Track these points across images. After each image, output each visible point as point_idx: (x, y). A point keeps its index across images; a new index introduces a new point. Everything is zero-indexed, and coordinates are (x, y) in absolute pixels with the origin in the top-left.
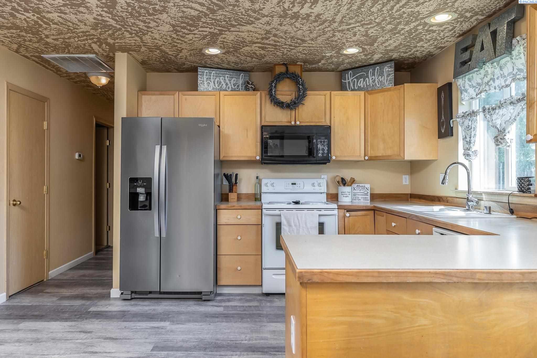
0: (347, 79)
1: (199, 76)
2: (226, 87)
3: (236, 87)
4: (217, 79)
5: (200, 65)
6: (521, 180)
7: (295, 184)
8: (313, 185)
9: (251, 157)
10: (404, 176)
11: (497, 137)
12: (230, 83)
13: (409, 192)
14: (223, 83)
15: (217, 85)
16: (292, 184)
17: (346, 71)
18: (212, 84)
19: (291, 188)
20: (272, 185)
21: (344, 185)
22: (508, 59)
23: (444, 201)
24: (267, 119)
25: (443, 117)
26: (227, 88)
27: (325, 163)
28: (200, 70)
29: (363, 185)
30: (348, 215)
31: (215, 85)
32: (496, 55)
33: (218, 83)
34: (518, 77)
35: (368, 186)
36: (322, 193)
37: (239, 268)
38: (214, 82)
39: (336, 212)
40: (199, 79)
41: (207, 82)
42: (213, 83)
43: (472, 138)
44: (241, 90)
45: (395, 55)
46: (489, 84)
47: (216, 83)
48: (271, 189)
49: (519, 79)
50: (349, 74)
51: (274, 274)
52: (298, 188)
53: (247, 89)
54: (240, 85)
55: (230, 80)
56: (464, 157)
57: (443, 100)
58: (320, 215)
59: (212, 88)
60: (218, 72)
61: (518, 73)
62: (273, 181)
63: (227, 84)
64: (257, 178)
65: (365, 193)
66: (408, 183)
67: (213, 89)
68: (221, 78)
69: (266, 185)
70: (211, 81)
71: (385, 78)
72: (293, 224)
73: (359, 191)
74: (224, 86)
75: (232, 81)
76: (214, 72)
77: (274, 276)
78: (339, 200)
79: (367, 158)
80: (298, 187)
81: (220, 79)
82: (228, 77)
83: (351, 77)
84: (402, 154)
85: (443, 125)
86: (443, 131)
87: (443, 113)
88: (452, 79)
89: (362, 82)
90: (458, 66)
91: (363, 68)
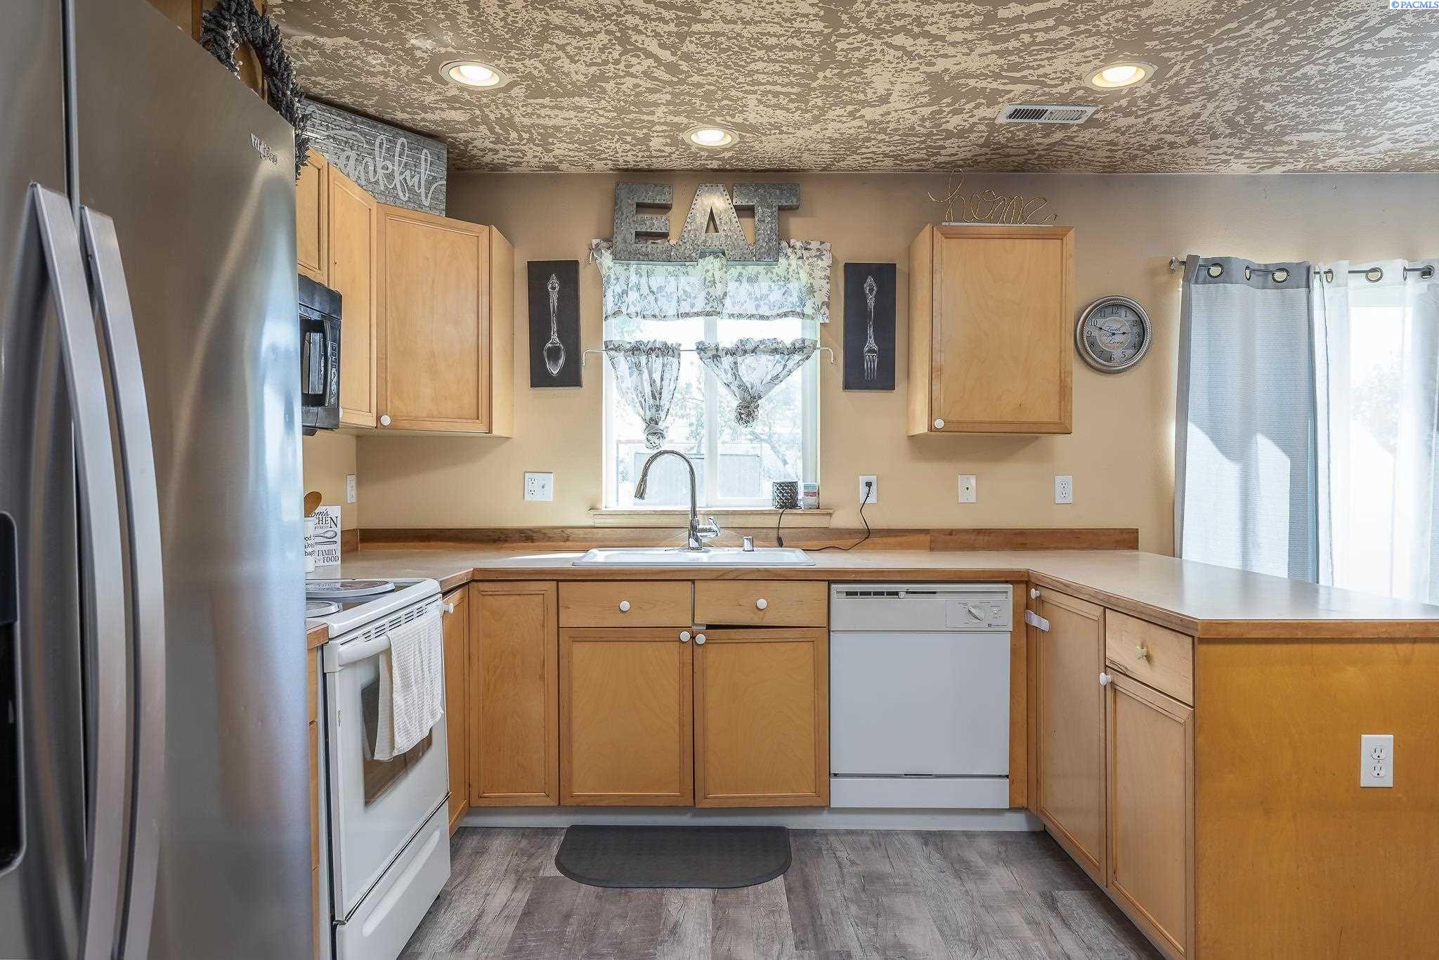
6: (779, 488)
10: (349, 478)
11: (747, 407)
13: (354, 524)
22: (763, 269)
25: (555, 337)
29: (323, 510)
30: (451, 608)
35: (335, 512)
57: (554, 295)
65: (328, 535)
66: (354, 500)
71: (423, 181)
79: (387, 420)
84: (485, 419)
85: (554, 355)
86: (555, 371)
87: (554, 327)
88: (581, 255)
89: (352, 161)
90: (631, 238)
91: (359, 119)
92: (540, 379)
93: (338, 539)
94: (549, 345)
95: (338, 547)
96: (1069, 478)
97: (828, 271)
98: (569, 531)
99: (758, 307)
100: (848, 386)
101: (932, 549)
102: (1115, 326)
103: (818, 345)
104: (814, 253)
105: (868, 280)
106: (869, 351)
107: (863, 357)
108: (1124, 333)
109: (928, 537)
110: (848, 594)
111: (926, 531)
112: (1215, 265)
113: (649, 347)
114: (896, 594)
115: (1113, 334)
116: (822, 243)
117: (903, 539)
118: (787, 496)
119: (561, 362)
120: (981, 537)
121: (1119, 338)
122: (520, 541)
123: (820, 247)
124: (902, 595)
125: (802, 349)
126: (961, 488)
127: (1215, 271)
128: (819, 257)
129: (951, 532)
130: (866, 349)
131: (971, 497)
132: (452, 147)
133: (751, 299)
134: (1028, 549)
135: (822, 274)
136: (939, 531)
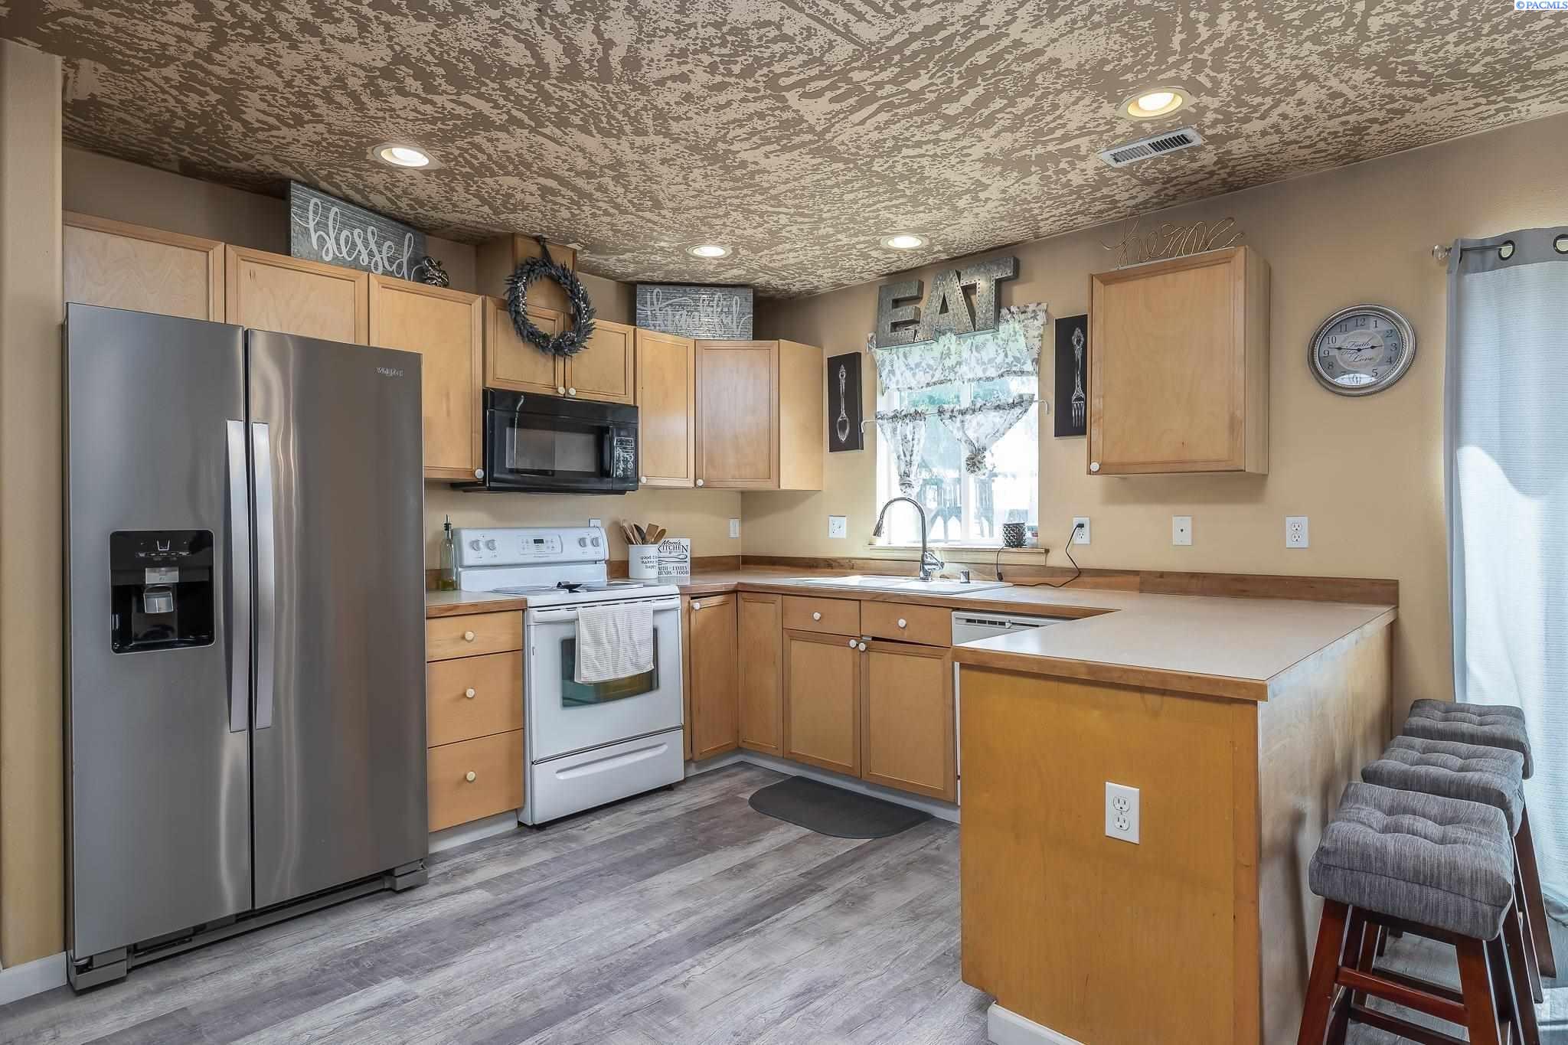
0: (649, 303)
1: (294, 209)
2: (370, 263)
3: (394, 266)
4: (345, 233)
5: (298, 176)
6: (1009, 528)
7: (541, 541)
8: (582, 542)
9: (457, 470)
10: (732, 521)
11: (973, 459)
12: (380, 252)
13: (738, 552)
14: (360, 246)
15: (344, 250)
16: (536, 541)
17: (648, 287)
18: (331, 244)
19: (532, 554)
20: (490, 545)
21: (644, 541)
22: (989, 336)
23: (841, 566)
24: (501, 373)
25: (843, 412)
26: (372, 265)
27: (622, 492)
28: (297, 192)
29: (675, 540)
30: (697, 605)
31: (339, 249)
32: (977, 327)
33: (347, 243)
34: (1014, 369)
35: (686, 542)
36: (596, 562)
37: (471, 776)
38: (337, 240)
39: (676, 602)
40: (294, 219)
41: (317, 234)
42: (333, 240)
43: (914, 455)
44: (406, 277)
45: (761, 279)
46: (956, 370)
47: (342, 242)
48: (486, 556)
49: (1015, 372)
50: (655, 294)
51: (558, 772)
52: (549, 551)
53: (422, 277)
54: (405, 265)
55: (379, 245)
56: (899, 487)
57: (843, 382)
58: (656, 612)
59: (331, 255)
60: (347, 212)
61: (1015, 363)
62: (490, 535)
63: (371, 254)
64: (447, 526)
65: (681, 557)
66: (738, 535)
67: (335, 258)
68: (356, 231)
69: (474, 545)
70: (328, 235)
71: (735, 319)
72: (605, 641)
73: (668, 554)
74: (364, 257)
75: (385, 248)
76: (335, 209)
77: (562, 776)
78: (630, 576)
79: (700, 482)
80: (548, 548)
81: (352, 234)
82: (373, 233)
83: (658, 301)
84: (775, 479)
85: (843, 428)
86: (843, 438)
87: (843, 406)
88: (862, 347)
89: (684, 317)
90: (888, 328)
91: (688, 289)
92: (835, 446)
93: (688, 560)
94: (840, 419)
95: (688, 565)
96: (1304, 521)
97: (1042, 330)
98: (853, 561)
99: (984, 370)
100: (1059, 433)
101: (1141, 591)
102: (1361, 341)
103: (1036, 398)
104: (1029, 315)
105: (1076, 332)
106: (1076, 399)
107: (1071, 405)
108: (1373, 347)
109: (1138, 579)
110: (969, 621)
111: (1136, 573)
112: (1506, 243)
113: (903, 413)
114: (1003, 624)
115: (1359, 350)
116: (1039, 304)
117: (1113, 579)
118: (1015, 536)
119: (847, 431)
120: (1194, 581)
121: (1367, 353)
122: (825, 568)
123: (1036, 309)
124: (1008, 625)
125: (1020, 403)
126: (1176, 530)
127: (1506, 251)
128: (1035, 318)
129: (1162, 575)
130: (1074, 398)
131: (1186, 539)
132: (756, 290)
133: (978, 364)
134: (1248, 596)
135: (1036, 333)
136: (1150, 573)
